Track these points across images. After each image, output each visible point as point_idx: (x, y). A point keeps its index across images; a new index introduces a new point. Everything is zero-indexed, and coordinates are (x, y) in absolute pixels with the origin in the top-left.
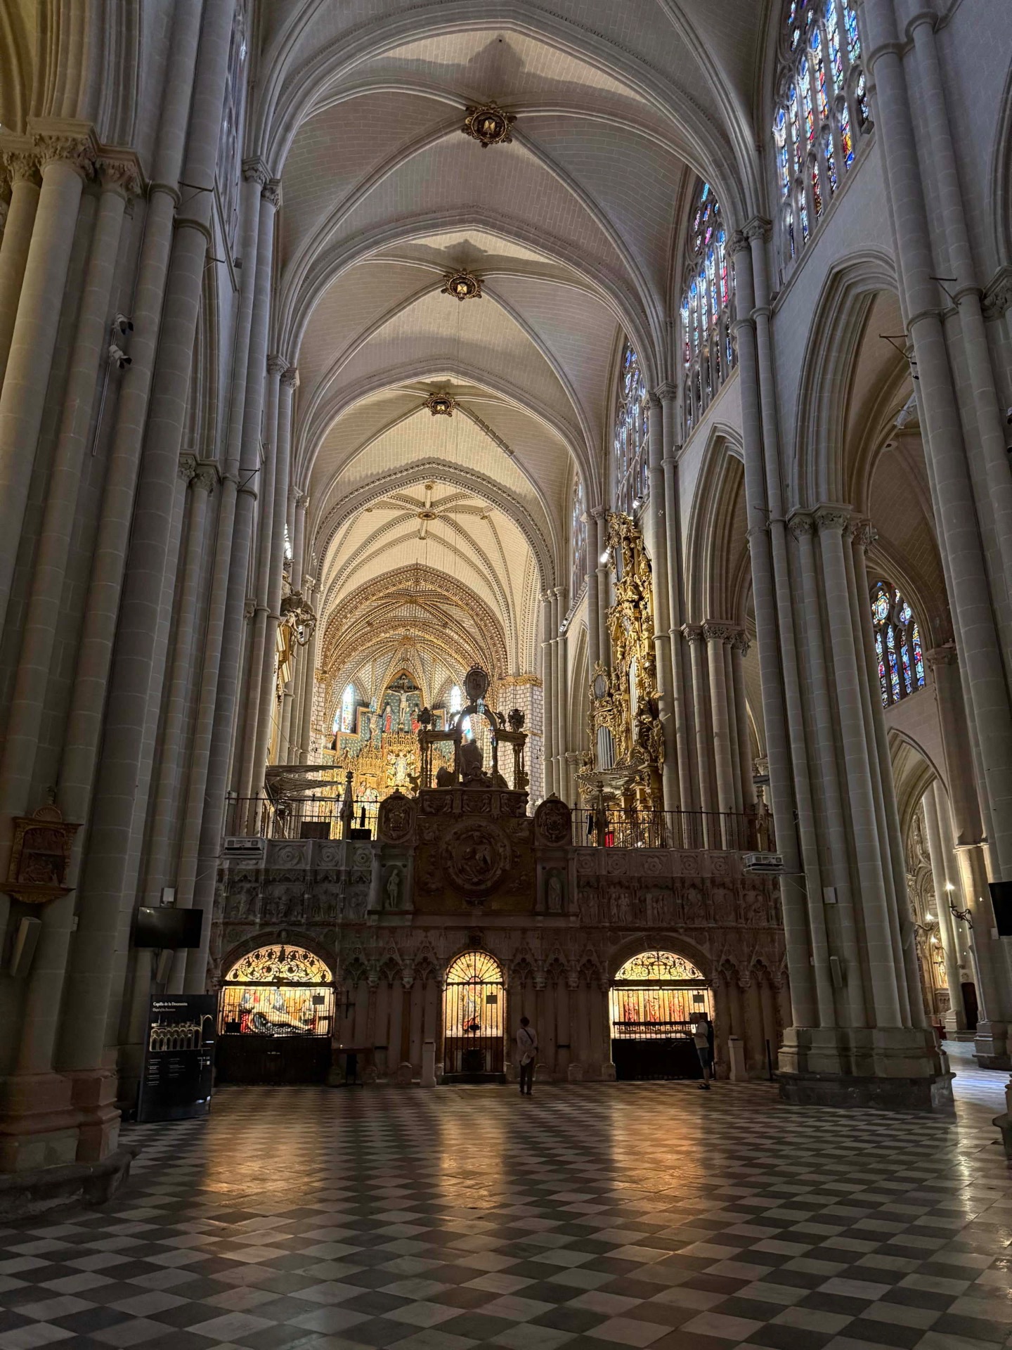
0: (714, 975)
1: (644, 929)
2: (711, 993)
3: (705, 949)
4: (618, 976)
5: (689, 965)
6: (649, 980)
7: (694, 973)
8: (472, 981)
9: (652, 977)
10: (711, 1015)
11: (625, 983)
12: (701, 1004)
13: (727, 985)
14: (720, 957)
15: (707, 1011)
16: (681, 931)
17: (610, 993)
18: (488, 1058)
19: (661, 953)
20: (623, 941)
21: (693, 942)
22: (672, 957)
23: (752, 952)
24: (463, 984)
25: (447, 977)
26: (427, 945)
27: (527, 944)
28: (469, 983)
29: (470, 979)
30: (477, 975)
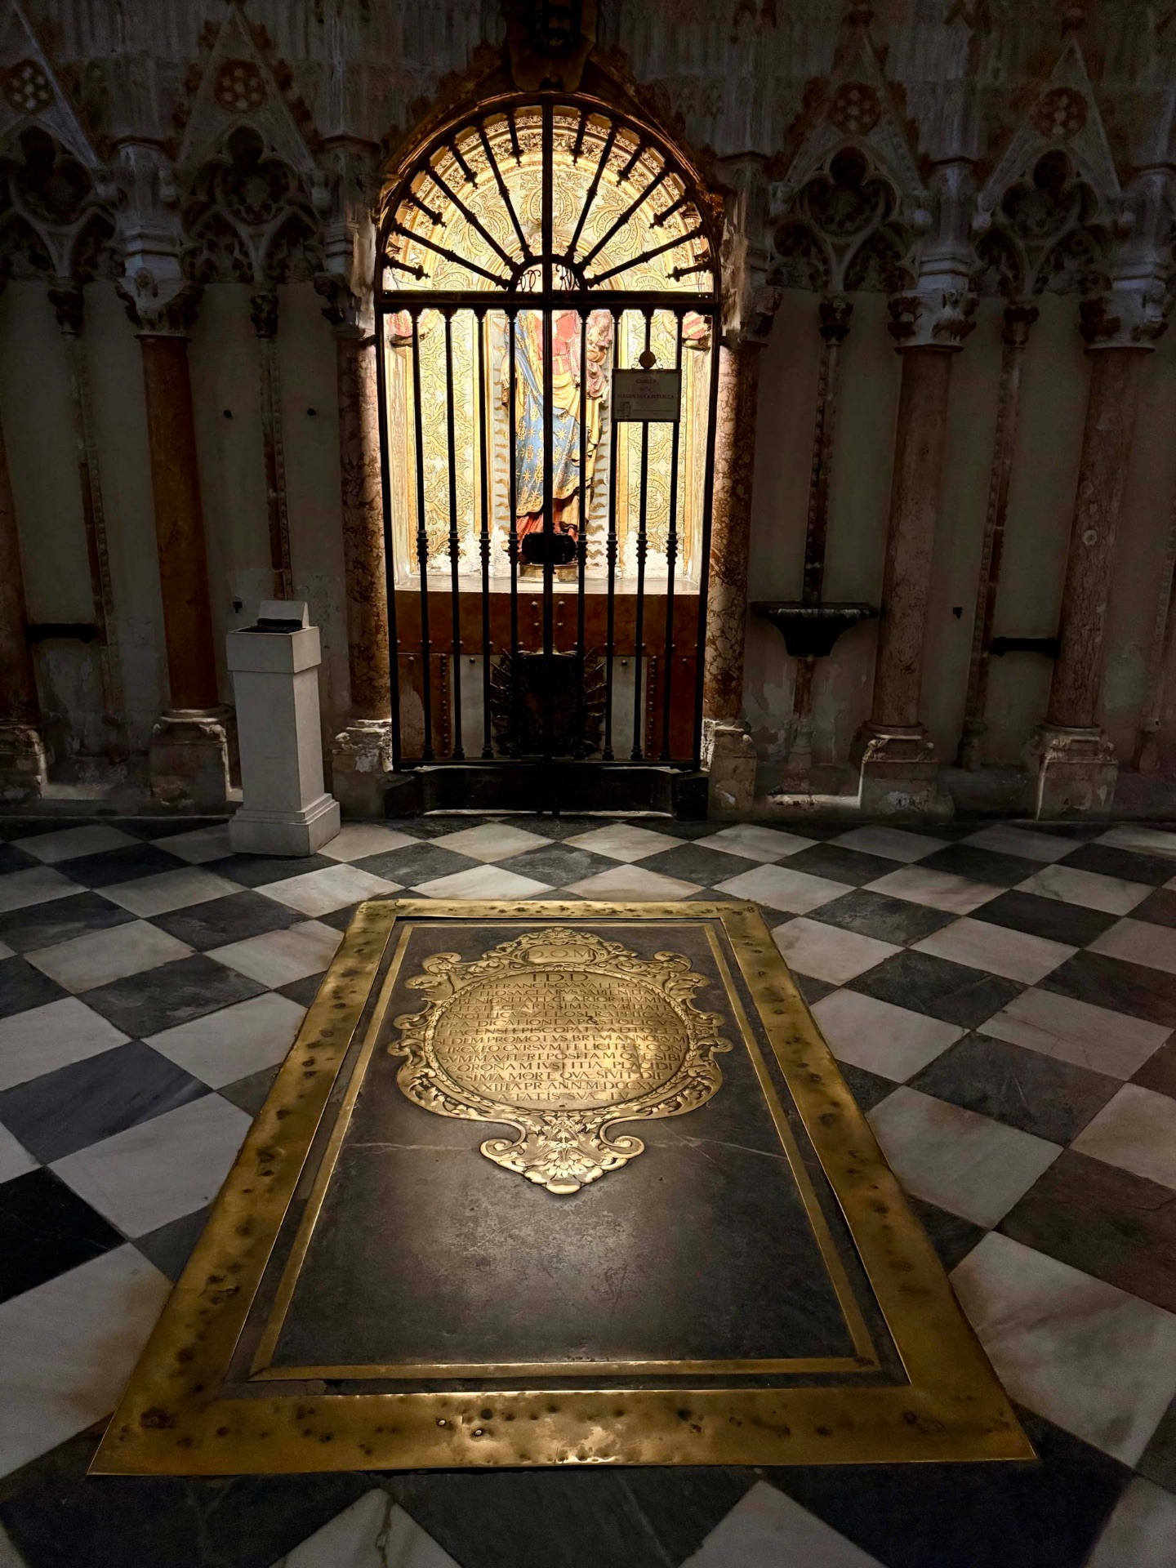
8: (532, 283)
18: (624, 698)
24: (479, 303)
25: (384, 261)
26: (247, 52)
27: (882, 55)
28: (511, 301)
29: (518, 271)
30: (558, 250)
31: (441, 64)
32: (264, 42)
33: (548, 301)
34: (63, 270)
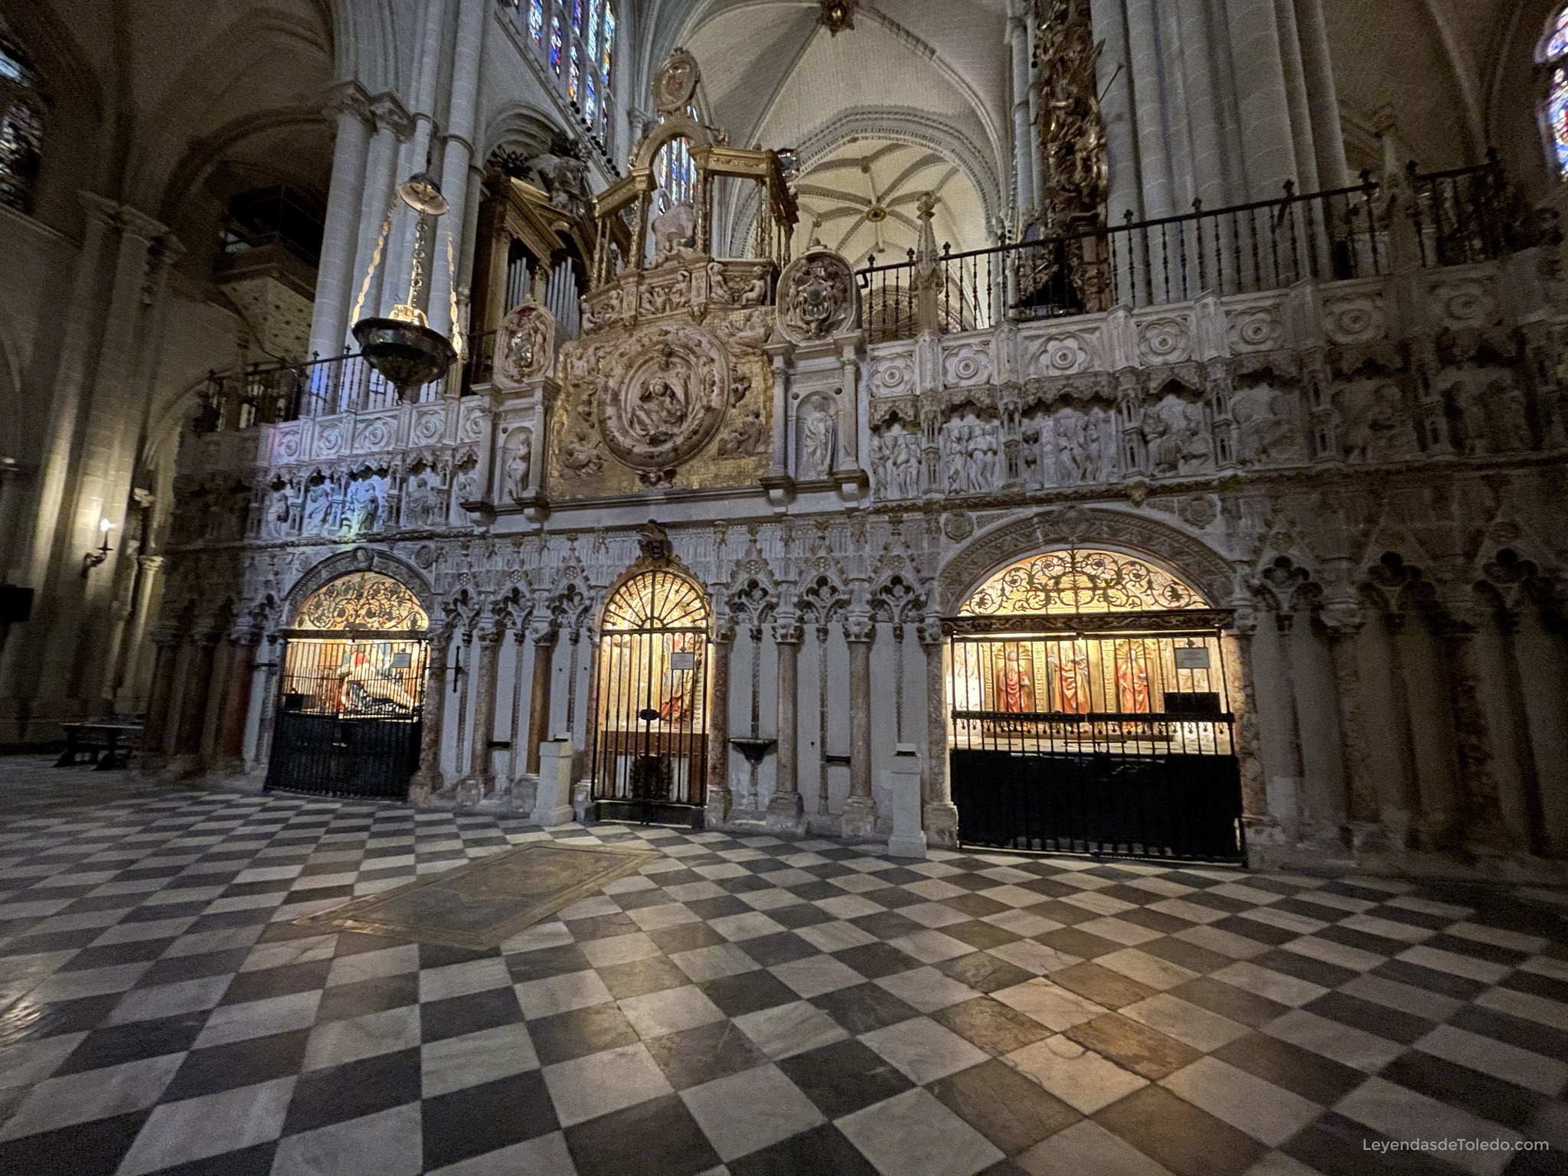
0: (1239, 595)
1: (1038, 501)
2: (1229, 645)
3: (1213, 534)
4: (968, 610)
5: (1163, 577)
6: (1047, 618)
7: (1176, 596)
8: (647, 626)
9: (1054, 609)
10: (1232, 699)
11: (983, 625)
12: (1198, 673)
13: (1283, 623)
14: (1257, 551)
15: (1218, 688)
16: (1137, 495)
17: (947, 648)
19: (1080, 555)
20: (978, 533)
21: (1173, 520)
22: (1113, 560)
23: (1366, 534)
24: (631, 632)
25: (604, 621)
26: (572, 563)
27: (760, 551)
28: (641, 631)
29: (644, 622)
30: (656, 615)
31: (627, 563)
32: (579, 560)
33: (651, 631)
34: (519, 626)
